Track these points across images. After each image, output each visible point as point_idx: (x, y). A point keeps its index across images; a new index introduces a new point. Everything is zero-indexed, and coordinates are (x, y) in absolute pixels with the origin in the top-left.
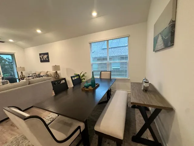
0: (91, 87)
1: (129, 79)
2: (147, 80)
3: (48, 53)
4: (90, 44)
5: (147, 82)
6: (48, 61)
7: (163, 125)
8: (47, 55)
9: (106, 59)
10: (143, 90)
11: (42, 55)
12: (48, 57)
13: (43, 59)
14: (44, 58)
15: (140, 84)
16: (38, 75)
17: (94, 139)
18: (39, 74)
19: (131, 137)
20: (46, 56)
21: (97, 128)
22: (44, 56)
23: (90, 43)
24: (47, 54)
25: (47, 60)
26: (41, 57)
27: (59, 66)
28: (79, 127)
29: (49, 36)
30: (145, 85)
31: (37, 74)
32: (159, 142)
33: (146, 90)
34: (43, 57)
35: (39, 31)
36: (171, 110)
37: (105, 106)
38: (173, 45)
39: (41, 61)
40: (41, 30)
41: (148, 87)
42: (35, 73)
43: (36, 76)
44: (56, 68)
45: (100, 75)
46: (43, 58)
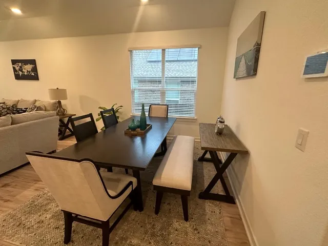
0: (139, 129)
1: (196, 118)
2: (222, 119)
3: (35, 60)
4: (131, 51)
5: (223, 121)
6: (36, 78)
7: (237, 176)
8: (32, 66)
9: (160, 82)
10: (217, 133)
11: (20, 64)
12: (35, 69)
13: (22, 72)
14: (23, 70)
15: (213, 126)
16: (13, 106)
17: (147, 201)
18: (15, 106)
19: (197, 194)
20: (29, 67)
21: (156, 182)
22: (26, 66)
23: (129, 51)
24: (33, 62)
25: (33, 76)
26: (17, 68)
27: (64, 91)
28: (131, 183)
29: (41, 23)
30: (220, 126)
31: (10, 104)
32: (231, 195)
33: (220, 133)
34: (21, 67)
35: (16, 11)
36: (245, 153)
37: (161, 160)
38: (256, 74)
39: (18, 77)
40: (22, 10)
41: (223, 128)
42: (4, 103)
43: (8, 109)
44: (59, 93)
45: (149, 112)
46: (21, 70)
